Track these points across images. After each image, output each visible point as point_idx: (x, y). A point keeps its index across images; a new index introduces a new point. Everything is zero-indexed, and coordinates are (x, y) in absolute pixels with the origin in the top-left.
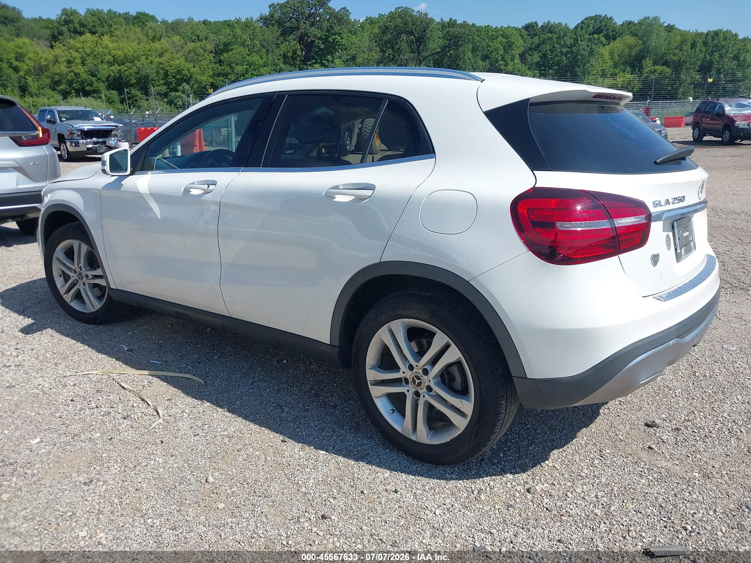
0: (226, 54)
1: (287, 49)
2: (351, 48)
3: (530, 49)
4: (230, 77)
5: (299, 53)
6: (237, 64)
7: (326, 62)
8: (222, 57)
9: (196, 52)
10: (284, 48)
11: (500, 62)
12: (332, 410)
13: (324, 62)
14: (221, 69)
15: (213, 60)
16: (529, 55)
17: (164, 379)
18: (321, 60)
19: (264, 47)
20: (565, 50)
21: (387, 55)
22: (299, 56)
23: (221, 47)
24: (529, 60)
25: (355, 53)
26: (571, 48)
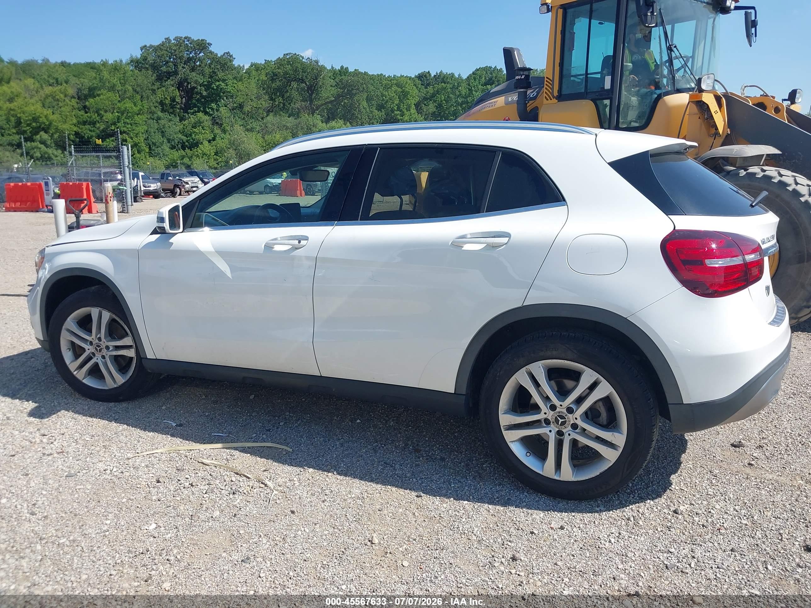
0: (92, 100)
1: (164, 95)
2: (237, 96)
3: (425, 99)
4: (98, 125)
5: (178, 100)
6: (106, 111)
7: (210, 110)
8: (87, 103)
9: (55, 97)
10: (160, 94)
11: (396, 112)
12: (443, 463)
13: (208, 110)
14: (87, 116)
15: (76, 106)
16: (425, 105)
17: (244, 450)
18: (204, 108)
19: (138, 93)
20: (460, 100)
21: (277, 103)
22: (178, 103)
23: (86, 92)
24: (425, 110)
25: (242, 100)
26: (466, 98)
